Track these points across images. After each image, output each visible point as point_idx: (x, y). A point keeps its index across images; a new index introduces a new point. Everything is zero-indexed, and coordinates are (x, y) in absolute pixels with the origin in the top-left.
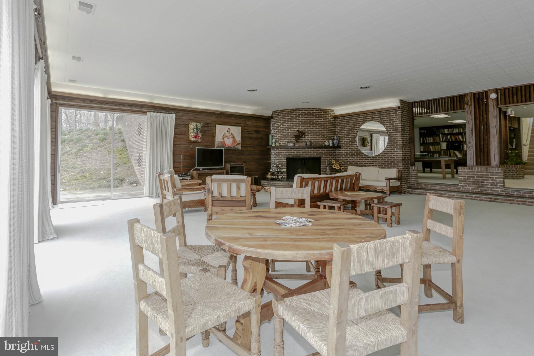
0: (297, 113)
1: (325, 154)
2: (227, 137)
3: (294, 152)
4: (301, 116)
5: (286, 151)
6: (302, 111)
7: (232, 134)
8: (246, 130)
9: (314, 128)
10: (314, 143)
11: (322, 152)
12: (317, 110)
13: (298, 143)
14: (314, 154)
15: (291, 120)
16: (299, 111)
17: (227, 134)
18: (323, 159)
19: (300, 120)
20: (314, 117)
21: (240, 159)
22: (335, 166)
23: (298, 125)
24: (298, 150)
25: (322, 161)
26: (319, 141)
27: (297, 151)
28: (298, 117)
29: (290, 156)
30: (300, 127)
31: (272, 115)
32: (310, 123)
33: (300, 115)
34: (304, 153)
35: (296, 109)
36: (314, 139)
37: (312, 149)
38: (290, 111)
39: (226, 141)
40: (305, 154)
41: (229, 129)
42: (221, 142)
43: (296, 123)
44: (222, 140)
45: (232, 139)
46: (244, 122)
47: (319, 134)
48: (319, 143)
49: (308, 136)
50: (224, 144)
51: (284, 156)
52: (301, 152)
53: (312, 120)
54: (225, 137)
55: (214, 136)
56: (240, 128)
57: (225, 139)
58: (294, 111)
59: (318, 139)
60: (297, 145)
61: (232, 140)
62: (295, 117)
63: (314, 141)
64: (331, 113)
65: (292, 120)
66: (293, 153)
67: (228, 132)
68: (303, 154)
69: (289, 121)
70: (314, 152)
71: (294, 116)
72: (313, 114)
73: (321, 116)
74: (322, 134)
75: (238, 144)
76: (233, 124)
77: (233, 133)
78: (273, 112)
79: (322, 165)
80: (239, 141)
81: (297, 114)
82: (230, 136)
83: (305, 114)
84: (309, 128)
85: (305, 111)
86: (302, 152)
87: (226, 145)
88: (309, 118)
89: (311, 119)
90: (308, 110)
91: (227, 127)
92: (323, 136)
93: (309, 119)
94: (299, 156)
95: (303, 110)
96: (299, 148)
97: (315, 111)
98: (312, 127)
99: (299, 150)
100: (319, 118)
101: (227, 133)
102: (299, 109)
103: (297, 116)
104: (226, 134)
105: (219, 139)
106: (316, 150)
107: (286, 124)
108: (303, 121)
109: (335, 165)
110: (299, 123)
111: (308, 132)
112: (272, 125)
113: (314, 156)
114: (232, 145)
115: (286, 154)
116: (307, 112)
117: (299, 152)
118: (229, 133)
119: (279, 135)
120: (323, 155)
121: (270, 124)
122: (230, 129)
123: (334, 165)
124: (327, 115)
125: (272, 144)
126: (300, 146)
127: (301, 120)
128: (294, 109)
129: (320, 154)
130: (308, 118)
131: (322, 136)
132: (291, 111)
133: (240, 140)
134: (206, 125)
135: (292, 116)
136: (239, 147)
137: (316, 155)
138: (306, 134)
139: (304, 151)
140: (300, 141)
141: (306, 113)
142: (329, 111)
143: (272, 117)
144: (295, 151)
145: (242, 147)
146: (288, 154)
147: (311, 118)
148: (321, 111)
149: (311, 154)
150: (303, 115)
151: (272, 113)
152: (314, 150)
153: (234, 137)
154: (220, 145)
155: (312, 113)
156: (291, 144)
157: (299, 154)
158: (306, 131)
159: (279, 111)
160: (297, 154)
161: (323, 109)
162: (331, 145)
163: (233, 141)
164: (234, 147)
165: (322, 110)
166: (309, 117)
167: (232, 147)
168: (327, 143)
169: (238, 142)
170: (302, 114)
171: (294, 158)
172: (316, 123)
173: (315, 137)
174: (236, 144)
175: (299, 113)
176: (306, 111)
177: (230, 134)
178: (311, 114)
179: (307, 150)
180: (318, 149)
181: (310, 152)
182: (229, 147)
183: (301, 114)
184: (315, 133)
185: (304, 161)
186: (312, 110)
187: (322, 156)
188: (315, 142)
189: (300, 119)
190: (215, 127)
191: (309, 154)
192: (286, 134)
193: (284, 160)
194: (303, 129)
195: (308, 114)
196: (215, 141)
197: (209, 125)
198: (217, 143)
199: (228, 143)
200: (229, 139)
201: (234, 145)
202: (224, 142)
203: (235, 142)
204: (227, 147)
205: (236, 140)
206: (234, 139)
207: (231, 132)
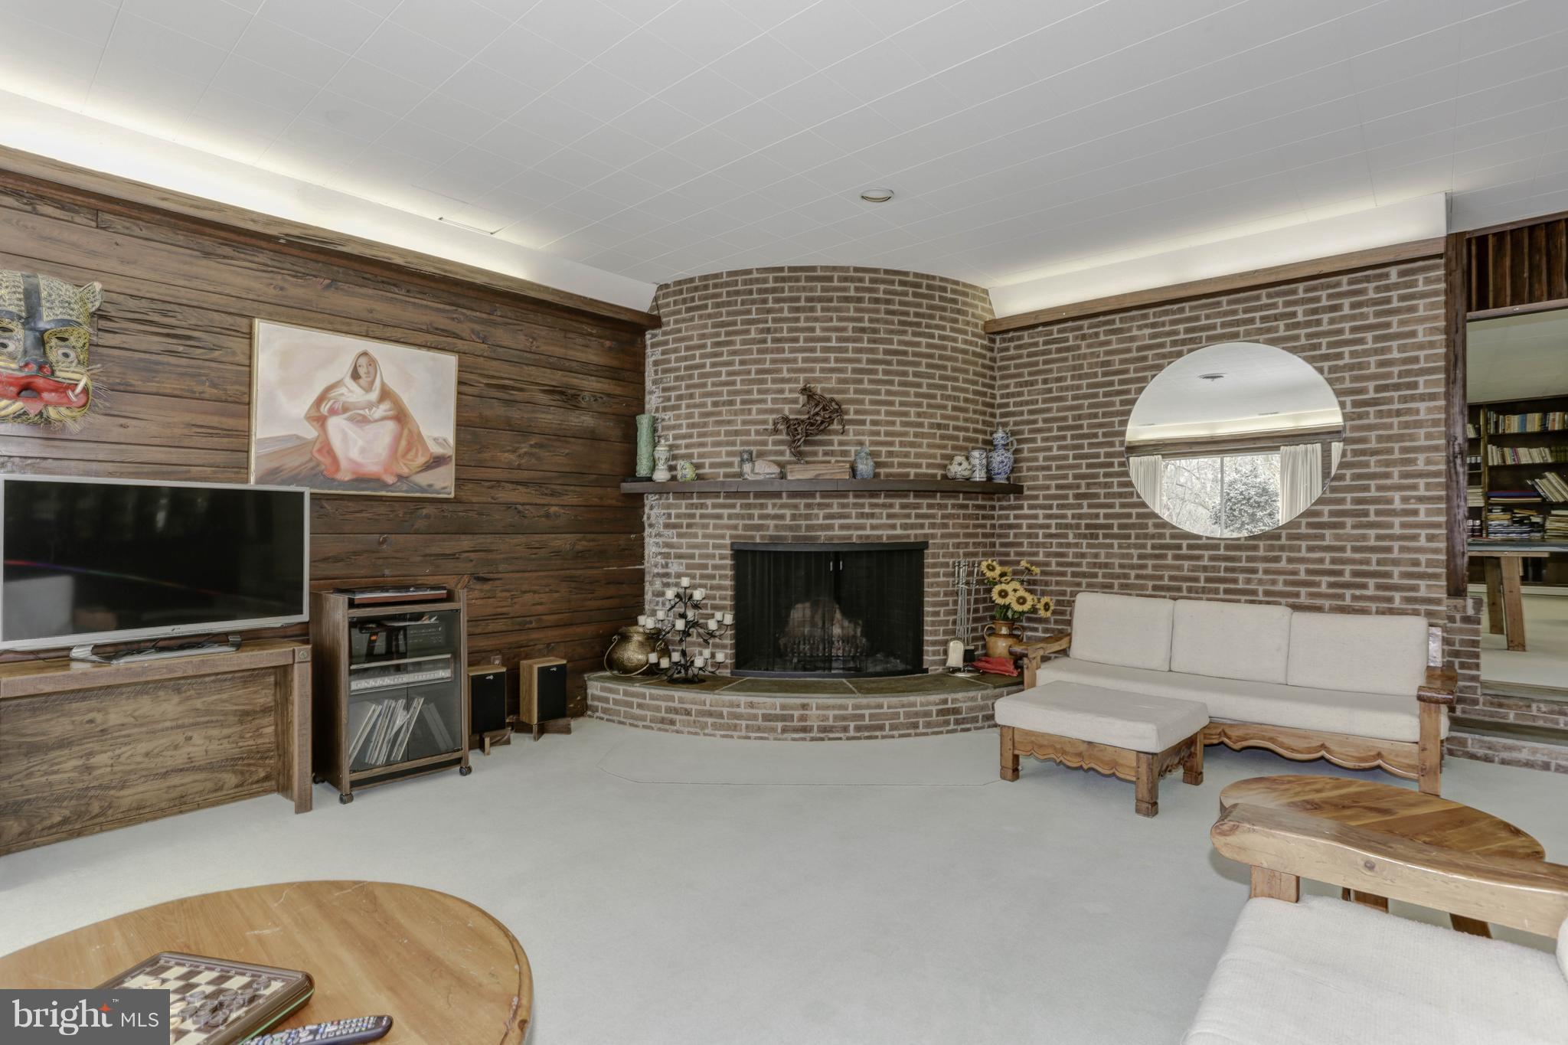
0: (798, 289)
1: (945, 526)
2: (345, 410)
3: (782, 517)
4: (823, 309)
5: (733, 506)
6: (830, 279)
7: (386, 394)
8: (493, 377)
9: (891, 383)
10: (891, 465)
11: (933, 516)
12: (911, 279)
13: (807, 463)
14: (893, 527)
15: (762, 331)
16: (809, 279)
17: (353, 393)
18: (935, 556)
19: (818, 333)
20: (896, 318)
21: (453, 556)
22: (1003, 594)
23: (805, 360)
24: (802, 502)
25: (934, 565)
26: (917, 455)
27: (796, 507)
28: (802, 316)
29: (753, 537)
30: (817, 374)
31: (652, 308)
32: (872, 351)
33: (819, 306)
34: (837, 522)
35: (792, 269)
36: (891, 444)
37: (881, 501)
38: (757, 281)
39: (345, 438)
40: (842, 527)
41: (363, 361)
42: (301, 445)
43: (793, 350)
44: (310, 432)
45: (391, 426)
46: (477, 327)
47: (919, 415)
48: (919, 466)
49: (863, 422)
50: (326, 461)
51: (723, 537)
52: (821, 513)
53: (882, 335)
54: (333, 412)
55: (241, 402)
56: (451, 361)
57: (336, 424)
58: (783, 280)
59: (912, 445)
60: (799, 474)
62: (786, 314)
63: (890, 454)
64: (976, 307)
65: (768, 330)
66: (772, 523)
67: (355, 376)
68: (830, 527)
69: (753, 335)
70: (889, 516)
71: (781, 310)
72: (888, 302)
73: (932, 317)
74: (932, 416)
75: (437, 461)
76: (398, 333)
77: (394, 386)
78: (661, 288)
79: (932, 585)
80: (442, 443)
81: (798, 299)
82: (370, 406)
83: (847, 299)
84: (866, 377)
85: (846, 279)
86: (827, 517)
87: (344, 464)
88: (866, 325)
89: (875, 331)
90: (861, 280)
91: (352, 346)
92: (939, 426)
93: (863, 330)
94: (806, 538)
95: (836, 275)
96: (810, 494)
97: (902, 283)
98: (880, 376)
99: (808, 506)
100: (918, 325)
101: (349, 381)
102: (813, 269)
103: (797, 310)
104: (343, 390)
105: (278, 416)
106: (903, 506)
107: (734, 353)
108: (834, 335)
109: (1004, 586)
110: (813, 350)
111: (861, 402)
112: (656, 363)
113: (889, 537)
114: (386, 471)
115: (735, 527)
116: (857, 289)
117: (808, 517)
118: (368, 389)
119: (690, 416)
120: (939, 532)
121: (643, 356)
122: (372, 363)
123: (997, 588)
124: (959, 312)
125: (653, 468)
126: (815, 480)
127: (824, 329)
128: (781, 269)
129: (922, 526)
130: (861, 320)
131: (932, 425)
132: (765, 281)
133: (449, 434)
134: (161, 313)
135: (769, 311)
136: (443, 481)
137: (899, 532)
138: (847, 412)
139: (835, 510)
140: (815, 454)
141: (852, 293)
142: (970, 291)
143: (655, 321)
144: (782, 506)
145: (460, 481)
146: (746, 527)
147: (877, 321)
148: (929, 287)
149: (873, 527)
150: (835, 304)
151: (656, 299)
152: (891, 506)
153: (401, 416)
154: (293, 462)
155: (881, 295)
156: (764, 470)
157: (809, 528)
158: (851, 395)
159: (697, 283)
160: (798, 527)
161: (942, 279)
162: (979, 476)
163: (397, 439)
164: (401, 478)
165: (937, 283)
166: (866, 316)
167: (390, 479)
168: (958, 468)
169: (436, 450)
170: (831, 300)
171: (780, 549)
172: (905, 353)
173: (898, 428)
174: (421, 460)
175: (812, 289)
176: (852, 280)
177: (374, 396)
178: (877, 301)
179: (855, 505)
180: (912, 500)
181: (872, 516)
182: (361, 480)
183: (820, 300)
184: (897, 408)
185: (836, 565)
186: (883, 281)
187: (933, 536)
188: (896, 460)
189: (817, 325)
190: (250, 336)
191: (862, 527)
192: (736, 413)
193: (722, 557)
194: (833, 385)
195: (860, 300)
196: (247, 434)
197: (192, 318)
198: (262, 451)
199: (354, 454)
200: (368, 427)
201: (405, 471)
202: (327, 449)
203: (408, 450)
204: (348, 477)
205: (419, 435)
206: (406, 432)
207: (383, 385)
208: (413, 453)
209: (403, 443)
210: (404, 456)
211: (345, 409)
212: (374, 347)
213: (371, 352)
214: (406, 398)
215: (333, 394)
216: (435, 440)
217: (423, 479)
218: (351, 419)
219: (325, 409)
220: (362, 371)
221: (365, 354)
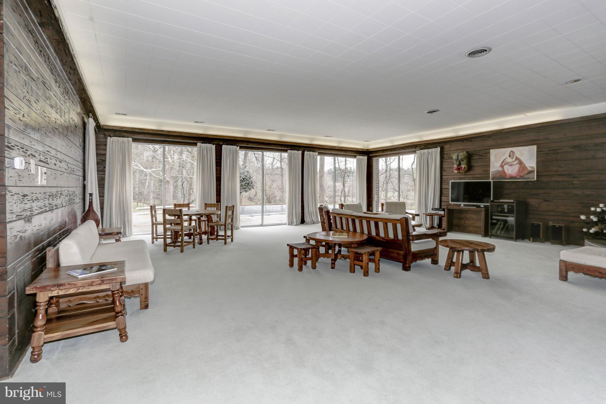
7: (517, 159)
8: (549, 148)
17: (509, 160)
21: (537, 195)
39: (508, 169)
41: (511, 153)
42: (499, 172)
44: (501, 169)
50: (504, 174)
54: (505, 164)
55: (488, 166)
56: (535, 147)
57: (506, 167)
61: (518, 166)
67: (510, 156)
75: (532, 172)
76: (520, 144)
77: (518, 156)
80: (533, 167)
82: (513, 162)
87: (507, 174)
91: (508, 150)
101: (508, 157)
104: (507, 160)
105: (495, 166)
114: (517, 175)
118: (513, 158)
122: (514, 152)
133: (535, 165)
134: (478, 152)
136: (533, 177)
145: (538, 176)
153: (521, 163)
154: (498, 175)
163: (520, 168)
164: (521, 176)
167: (518, 177)
169: (531, 169)
174: (526, 172)
177: (514, 160)
182: (511, 178)
190: (489, 152)
196: (489, 171)
197: (482, 152)
198: (492, 174)
199: (510, 172)
200: (513, 166)
201: (522, 175)
202: (504, 171)
203: (523, 170)
204: (508, 177)
205: (526, 166)
206: (522, 166)
207: (516, 156)
208: (524, 171)
209: (521, 169)
210: (522, 172)
211: (508, 163)
212: (514, 149)
213: (513, 150)
214: (522, 159)
215: (505, 161)
216: (530, 167)
217: (527, 176)
218: (509, 165)
219: (503, 164)
220: (511, 155)
221: (512, 151)
